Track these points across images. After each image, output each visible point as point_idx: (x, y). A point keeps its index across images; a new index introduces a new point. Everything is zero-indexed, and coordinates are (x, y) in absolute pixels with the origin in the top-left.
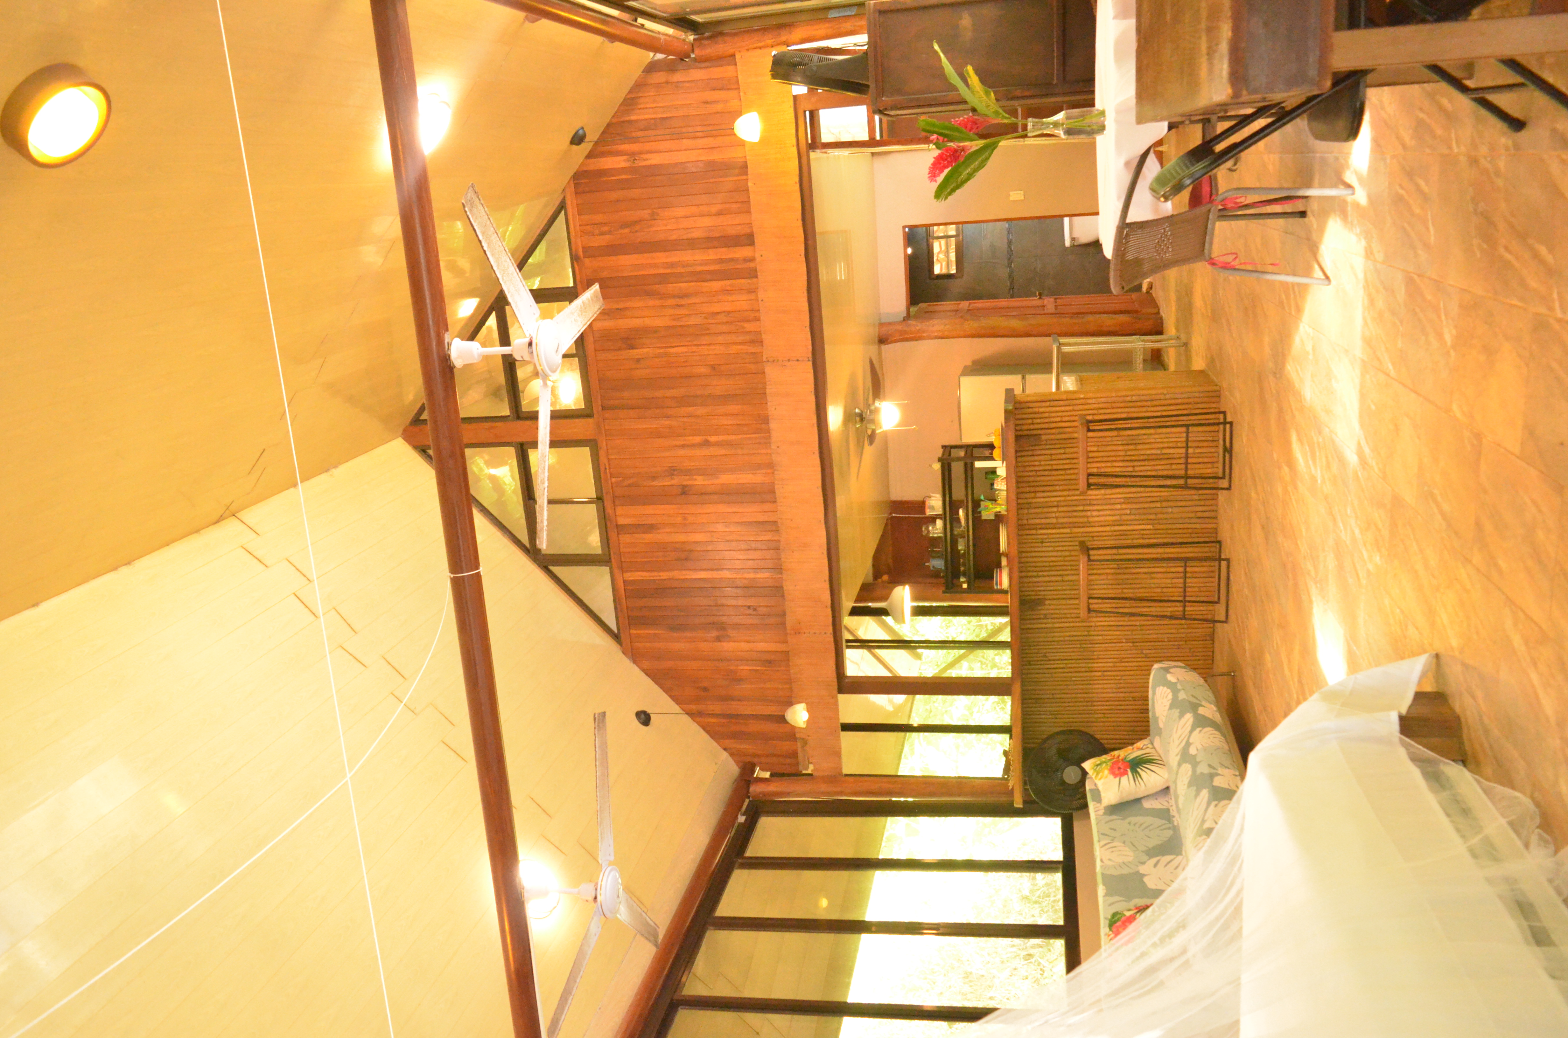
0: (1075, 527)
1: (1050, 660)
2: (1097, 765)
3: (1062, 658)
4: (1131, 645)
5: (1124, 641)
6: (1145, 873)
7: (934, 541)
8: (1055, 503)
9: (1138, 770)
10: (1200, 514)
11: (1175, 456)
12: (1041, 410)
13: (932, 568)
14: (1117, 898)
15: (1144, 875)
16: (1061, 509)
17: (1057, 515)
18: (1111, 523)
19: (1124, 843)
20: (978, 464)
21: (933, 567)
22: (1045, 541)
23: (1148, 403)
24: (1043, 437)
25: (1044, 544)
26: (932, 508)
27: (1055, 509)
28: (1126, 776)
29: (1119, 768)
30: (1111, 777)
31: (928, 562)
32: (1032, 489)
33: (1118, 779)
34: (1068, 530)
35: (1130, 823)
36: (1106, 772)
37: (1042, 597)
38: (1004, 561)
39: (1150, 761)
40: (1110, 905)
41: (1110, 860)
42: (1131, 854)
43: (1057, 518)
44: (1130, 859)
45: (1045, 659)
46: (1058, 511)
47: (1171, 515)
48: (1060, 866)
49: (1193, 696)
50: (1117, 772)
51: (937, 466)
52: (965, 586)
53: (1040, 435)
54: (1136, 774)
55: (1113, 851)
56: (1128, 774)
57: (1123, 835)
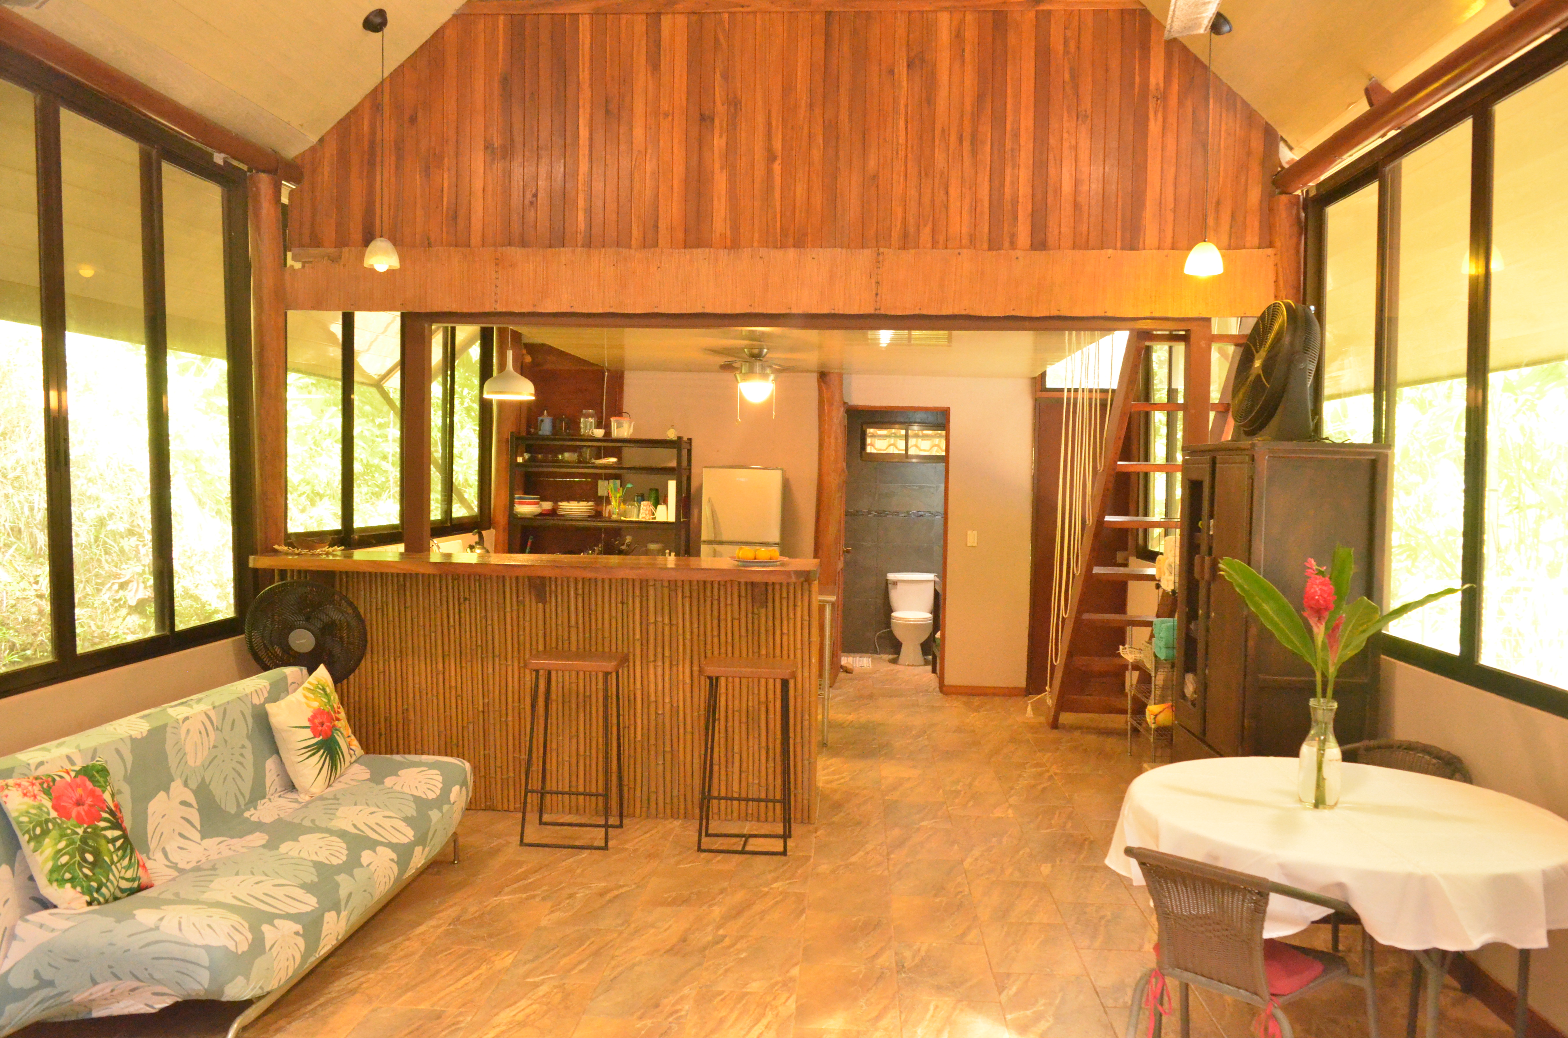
0: (642, 645)
1: (459, 605)
2: (324, 690)
3: (463, 621)
6: (171, 793)
7: (574, 424)
8: (674, 622)
9: (322, 751)
10: (653, 797)
11: (730, 769)
12: (799, 609)
13: (540, 418)
14: (129, 758)
15: (167, 790)
16: (667, 628)
17: (660, 624)
18: (646, 689)
19: (214, 747)
20: (672, 485)
21: (542, 421)
22: (625, 606)
23: (799, 740)
24: (763, 611)
25: (620, 605)
26: (619, 426)
27: (667, 621)
28: (312, 736)
29: (322, 724)
30: (310, 714)
31: (549, 414)
32: (695, 594)
33: (308, 724)
34: (638, 636)
35: (243, 747)
36: (316, 705)
37: (548, 599)
38: (547, 505)
39: (333, 766)
40: (118, 751)
41: (188, 731)
42: (198, 763)
43: (655, 622)
44: (191, 763)
45: (462, 600)
46: (664, 624)
47: (653, 764)
48: (167, 632)
49: (436, 831)
50: (316, 721)
51: (672, 435)
52: (520, 460)
53: (767, 607)
54: (315, 749)
55: (200, 733)
56: (314, 737)
57: (226, 741)
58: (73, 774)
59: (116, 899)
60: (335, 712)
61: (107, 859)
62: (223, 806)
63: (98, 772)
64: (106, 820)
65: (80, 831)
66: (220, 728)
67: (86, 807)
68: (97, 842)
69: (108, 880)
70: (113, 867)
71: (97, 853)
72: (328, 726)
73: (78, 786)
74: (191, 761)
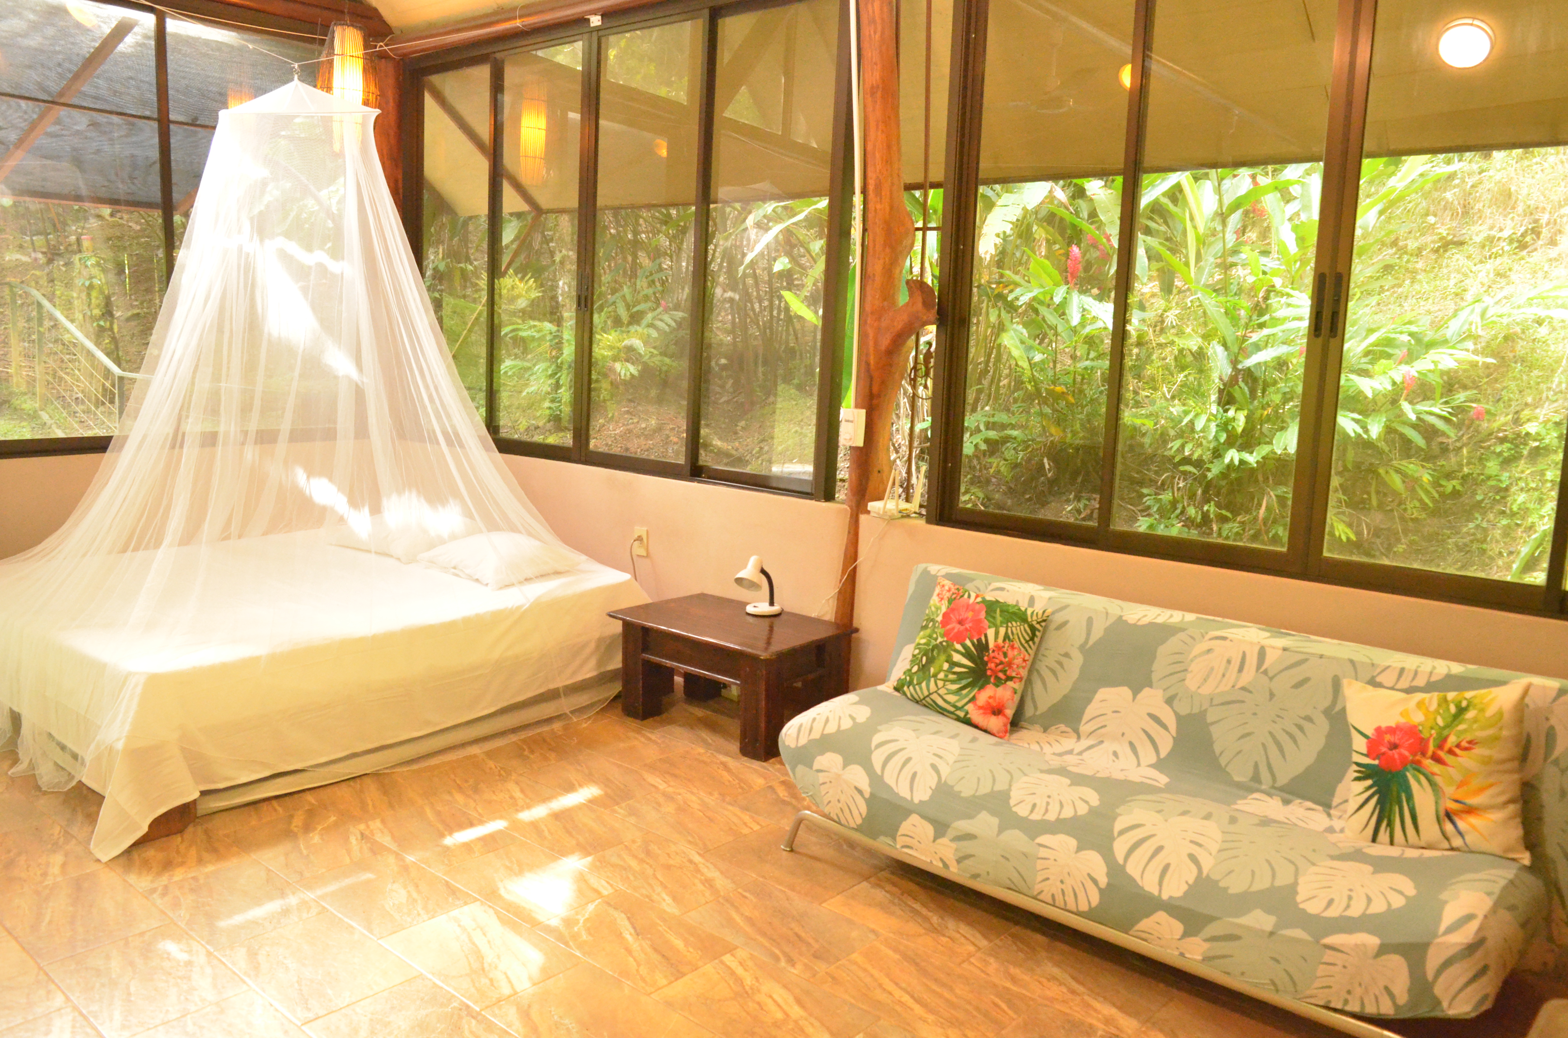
2: (1463, 711)
6: (1140, 696)
9: (1369, 782)
14: (1097, 633)
15: (1136, 692)
19: (1243, 689)
28: (1365, 751)
29: (1394, 746)
30: (1388, 723)
33: (1370, 733)
35: (1308, 719)
36: (1417, 718)
40: (1090, 621)
41: (1209, 651)
42: (1206, 690)
44: (1191, 684)
50: (1388, 737)
54: (1365, 772)
55: (1229, 662)
56: (1367, 755)
57: (1272, 695)
58: (979, 599)
59: (917, 702)
60: (1440, 746)
61: (932, 670)
62: (1223, 761)
63: (1001, 611)
64: (964, 646)
65: (940, 640)
66: (1271, 674)
67: (962, 628)
68: (938, 654)
69: (919, 684)
70: (932, 680)
71: (931, 661)
72: (1400, 755)
73: (973, 610)
74: (1192, 682)
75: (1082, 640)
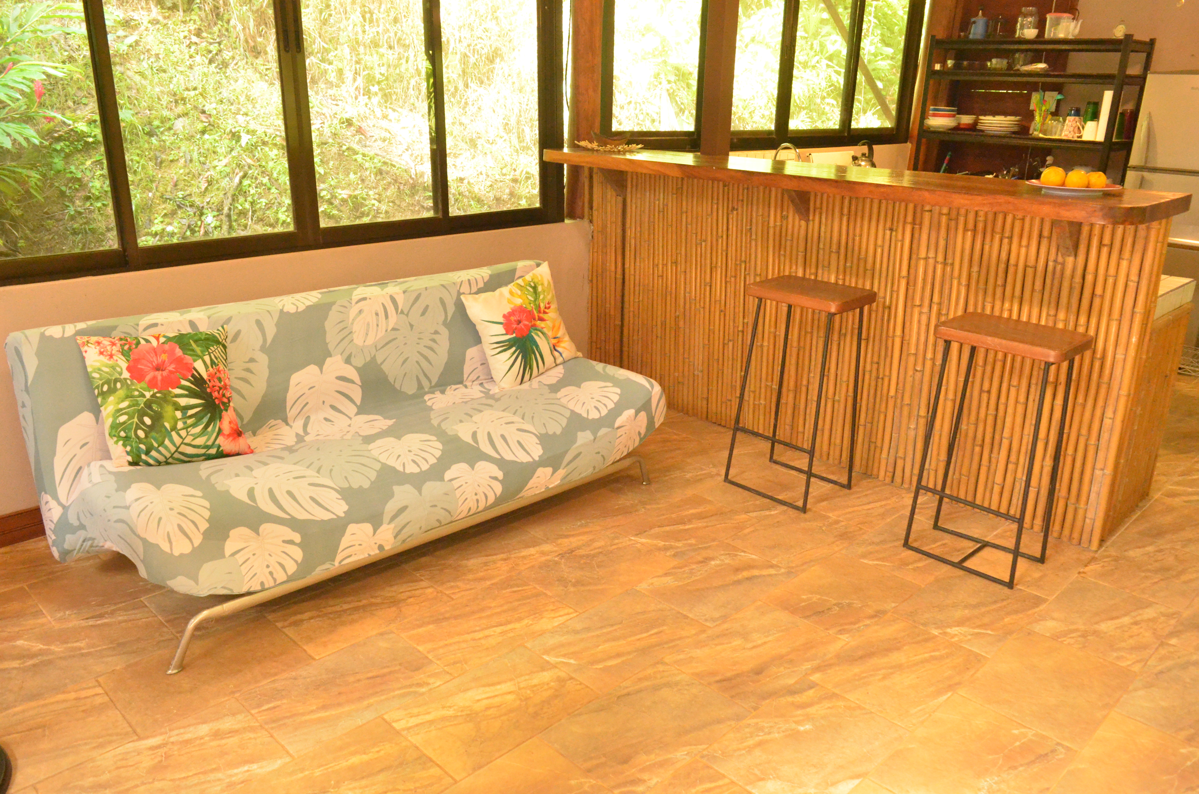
0: (908, 283)
1: (728, 214)
2: (535, 288)
3: (730, 232)
4: (740, 328)
5: (746, 321)
6: (325, 367)
7: (1010, 26)
8: (950, 261)
9: (514, 349)
10: (900, 463)
11: (994, 455)
12: (1124, 264)
13: (973, 20)
14: (271, 331)
15: (321, 365)
16: (939, 267)
17: (931, 261)
18: (907, 338)
19: (394, 329)
20: (1108, 96)
21: (974, 22)
22: (894, 233)
23: (1093, 441)
24: (1070, 260)
25: (888, 232)
26: (1056, 23)
27: (940, 258)
28: (504, 332)
29: (519, 322)
30: (507, 309)
31: (983, 15)
32: (980, 226)
33: (501, 320)
34: (904, 273)
35: (436, 332)
36: (519, 302)
37: (811, 218)
38: (966, 119)
40: (259, 323)
41: (361, 311)
42: (370, 341)
43: (926, 258)
45: (730, 208)
46: (936, 262)
47: (904, 426)
49: (579, 454)
51: (1119, 32)
52: (937, 67)
53: (1076, 256)
54: (508, 345)
55: (377, 314)
56: (507, 334)
57: (412, 326)
59: (167, 463)
60: (539, 312)
61: (167, 425)
62: (397, 386)
63: (196, 341)
64: (183, 388)
65: (148, 395)
66: (406, 313)
67: (165, 373)
68: (162, 408)
69: (162, 444)
70: (173, 434)
71: (157, 418)
72: (525, 325)
73: (164, 352)
74: (358, 340)
75: (260, 342)
